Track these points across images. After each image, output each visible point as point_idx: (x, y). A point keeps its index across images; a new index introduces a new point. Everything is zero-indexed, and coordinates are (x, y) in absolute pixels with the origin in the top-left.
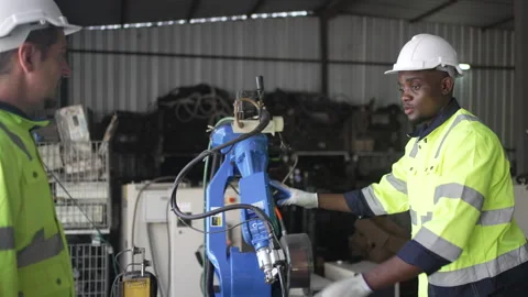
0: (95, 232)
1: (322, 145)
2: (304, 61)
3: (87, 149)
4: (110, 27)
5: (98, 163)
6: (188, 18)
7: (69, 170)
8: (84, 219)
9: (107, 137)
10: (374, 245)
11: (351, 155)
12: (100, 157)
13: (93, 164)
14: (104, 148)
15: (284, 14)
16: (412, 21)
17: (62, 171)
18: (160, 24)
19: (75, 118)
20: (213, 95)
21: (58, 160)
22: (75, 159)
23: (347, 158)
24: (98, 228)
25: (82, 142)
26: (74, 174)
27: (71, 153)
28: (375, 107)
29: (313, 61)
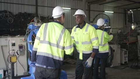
20: (8, 13)
28: (49, 18)
29: (34, 5)
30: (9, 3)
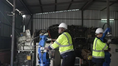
0: (31, 51)
1: (81, 36)
2: (78, 19)
3: (30, 37)
4: (40, 14)
5: (32, 39)
6: (55, 12)
7: (27, 40)
8: (29, 49)
9: (33, 35)
10: (84, 55)
11: (87, 38)
12: (32, 38)
13: (31, 39)
14: (33, 37)
15: (74, 10)
16: (101, 10)
17: (26, 41)
18: (50, 13)
19: (28, 32)
21: (25, 39)
22: (28, 39)
23: (86, 39)
24: (32, 50)
25: (29, 36)
26: (28, 41)
27: (27, 38)
28: (92, 28)
29: (80, 19)
30: (65, 19)
